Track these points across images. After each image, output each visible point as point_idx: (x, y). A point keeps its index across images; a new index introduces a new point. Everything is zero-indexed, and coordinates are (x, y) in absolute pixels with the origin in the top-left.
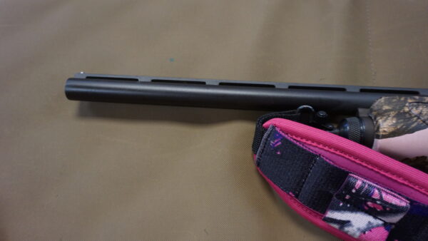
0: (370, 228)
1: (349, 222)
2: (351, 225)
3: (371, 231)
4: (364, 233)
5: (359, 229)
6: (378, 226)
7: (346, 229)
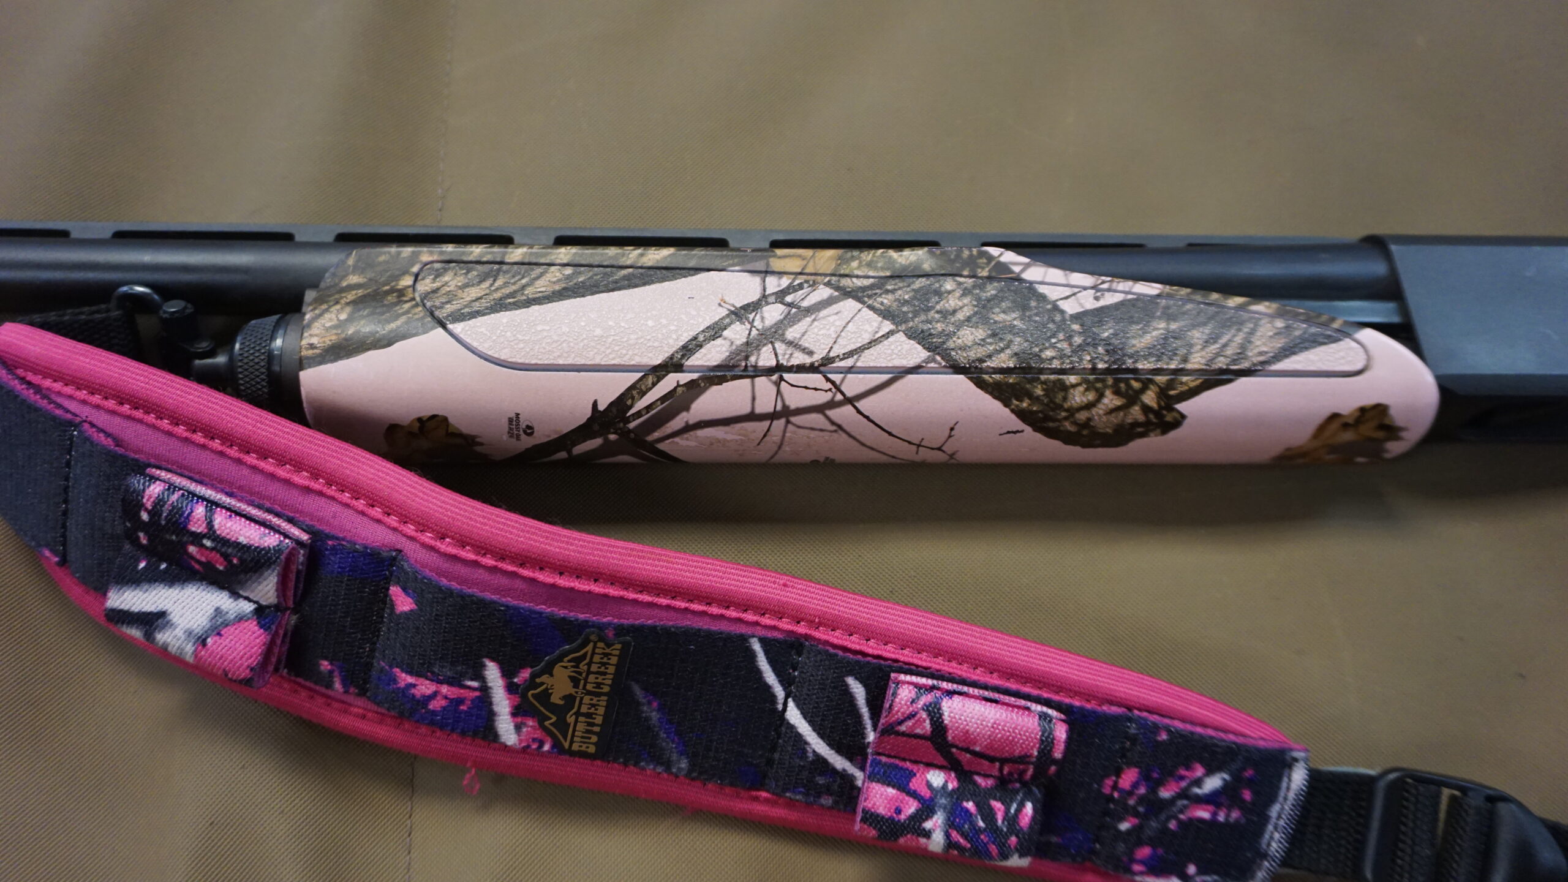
0: (219, 625)
1: (162, 614)
2: (168, 625)
3: (219, 634)
4: (204, 643)
5: (189, 633)
6: (240, 619)
7: (161, 637)
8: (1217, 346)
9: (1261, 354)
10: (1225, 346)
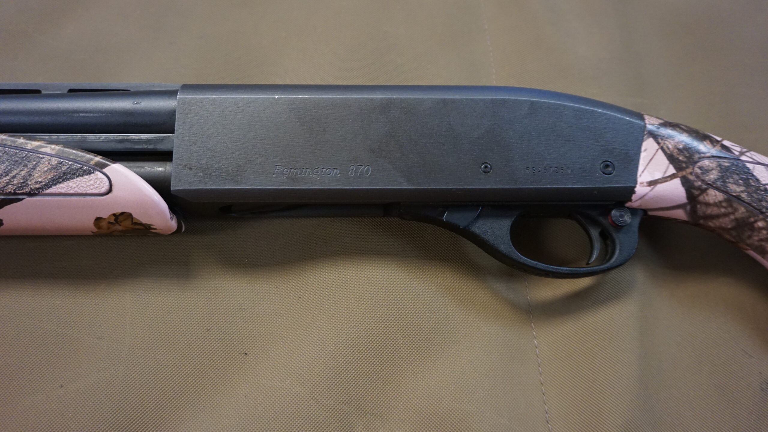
8: (8, 178)
9: (36, 183)
10: (14, 177)
